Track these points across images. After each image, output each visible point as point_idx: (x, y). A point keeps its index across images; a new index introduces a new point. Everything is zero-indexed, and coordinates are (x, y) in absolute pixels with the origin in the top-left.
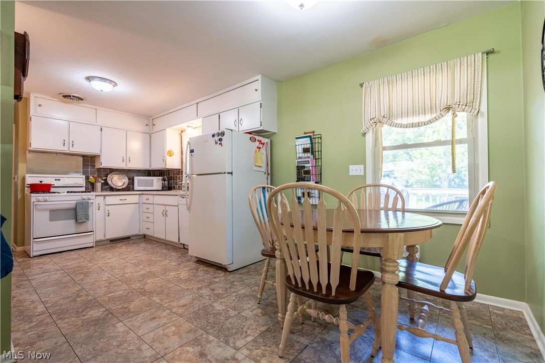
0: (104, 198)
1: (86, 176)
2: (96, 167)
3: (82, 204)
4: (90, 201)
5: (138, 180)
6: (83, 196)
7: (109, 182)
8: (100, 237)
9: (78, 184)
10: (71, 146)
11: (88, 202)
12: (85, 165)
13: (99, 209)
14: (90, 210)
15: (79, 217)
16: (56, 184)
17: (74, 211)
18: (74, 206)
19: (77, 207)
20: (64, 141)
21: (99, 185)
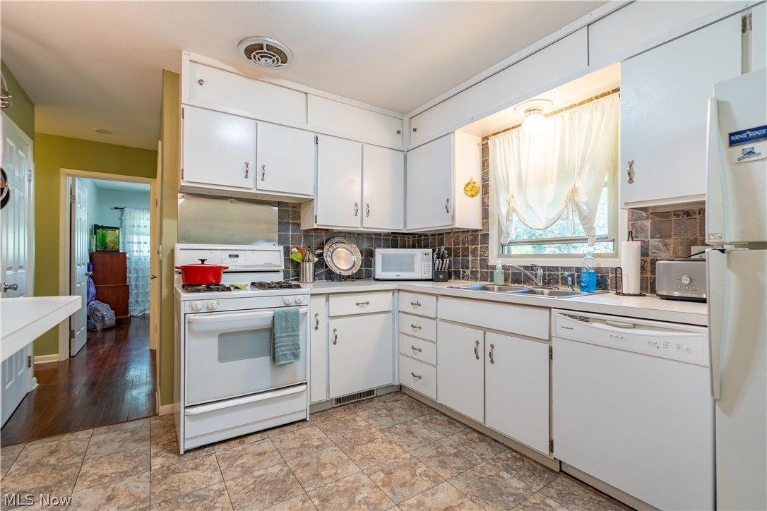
0: (327, 300)
1: (284, 248)
2: (304, 226)
3: (285, 316)
4: (302, 310)
5: (383, 256)
6: (286, 298)
7: (327, 260)
8: (319, 395)
9: (270, 265)
10: (259, 177)
11: (297, 313)
12: (282, 224)
13: (316, 328)
14: (301, 333)
15: (279, 353)
16: (232, 264)
17: (267, 334)
18: (268, 323)
19: (277, 326)
20: (247, 165)
21: (309, 268)
